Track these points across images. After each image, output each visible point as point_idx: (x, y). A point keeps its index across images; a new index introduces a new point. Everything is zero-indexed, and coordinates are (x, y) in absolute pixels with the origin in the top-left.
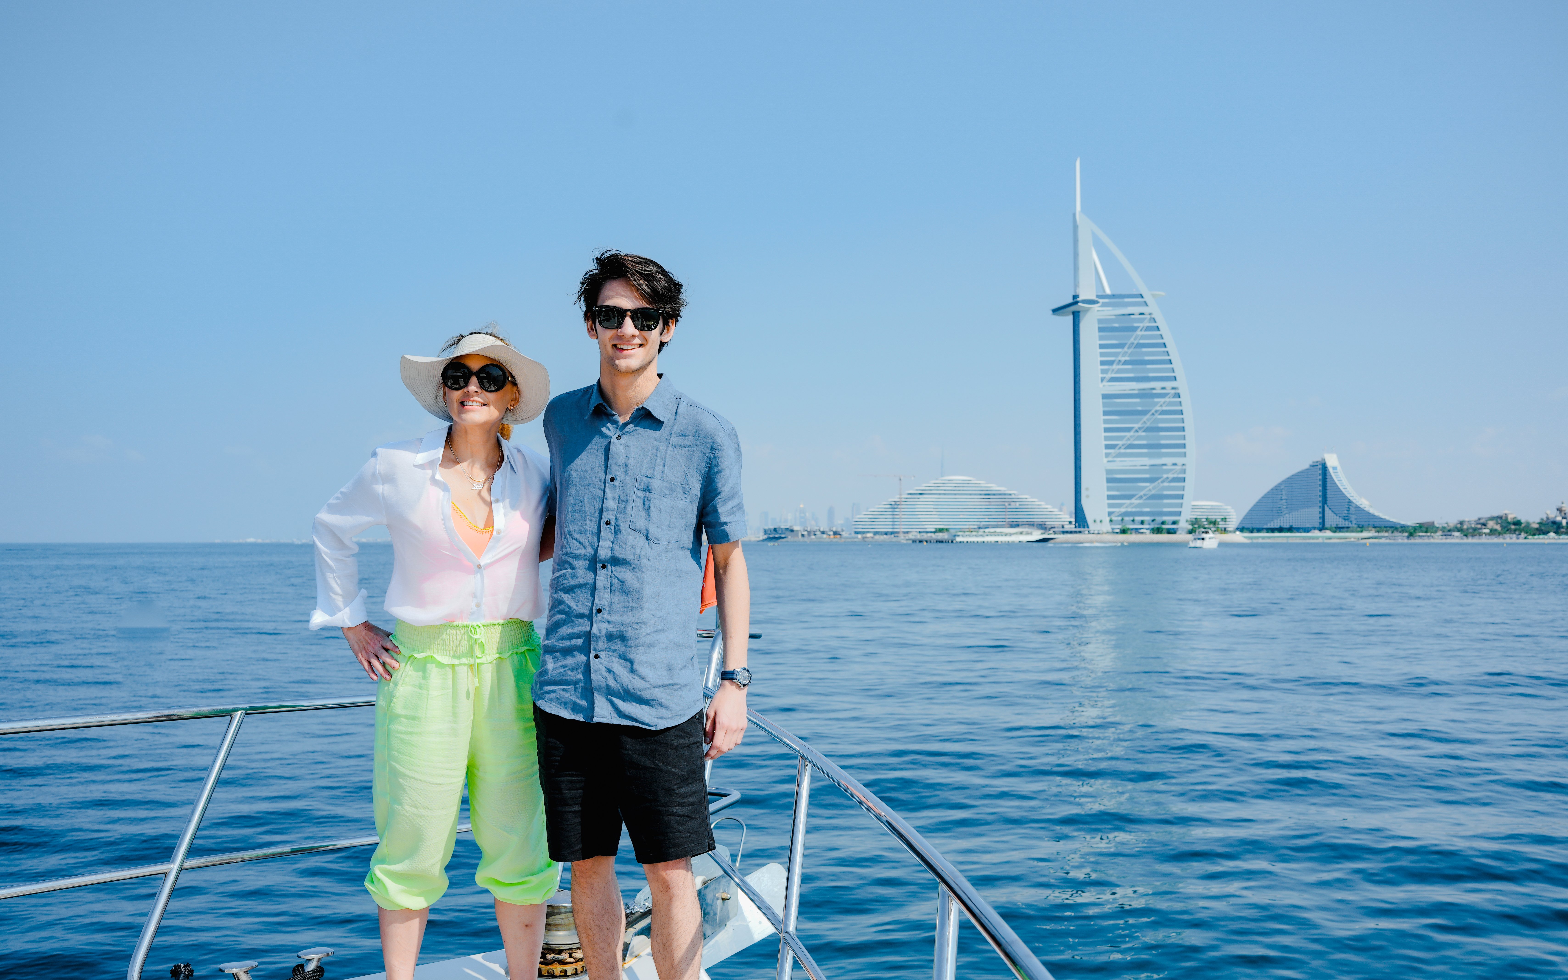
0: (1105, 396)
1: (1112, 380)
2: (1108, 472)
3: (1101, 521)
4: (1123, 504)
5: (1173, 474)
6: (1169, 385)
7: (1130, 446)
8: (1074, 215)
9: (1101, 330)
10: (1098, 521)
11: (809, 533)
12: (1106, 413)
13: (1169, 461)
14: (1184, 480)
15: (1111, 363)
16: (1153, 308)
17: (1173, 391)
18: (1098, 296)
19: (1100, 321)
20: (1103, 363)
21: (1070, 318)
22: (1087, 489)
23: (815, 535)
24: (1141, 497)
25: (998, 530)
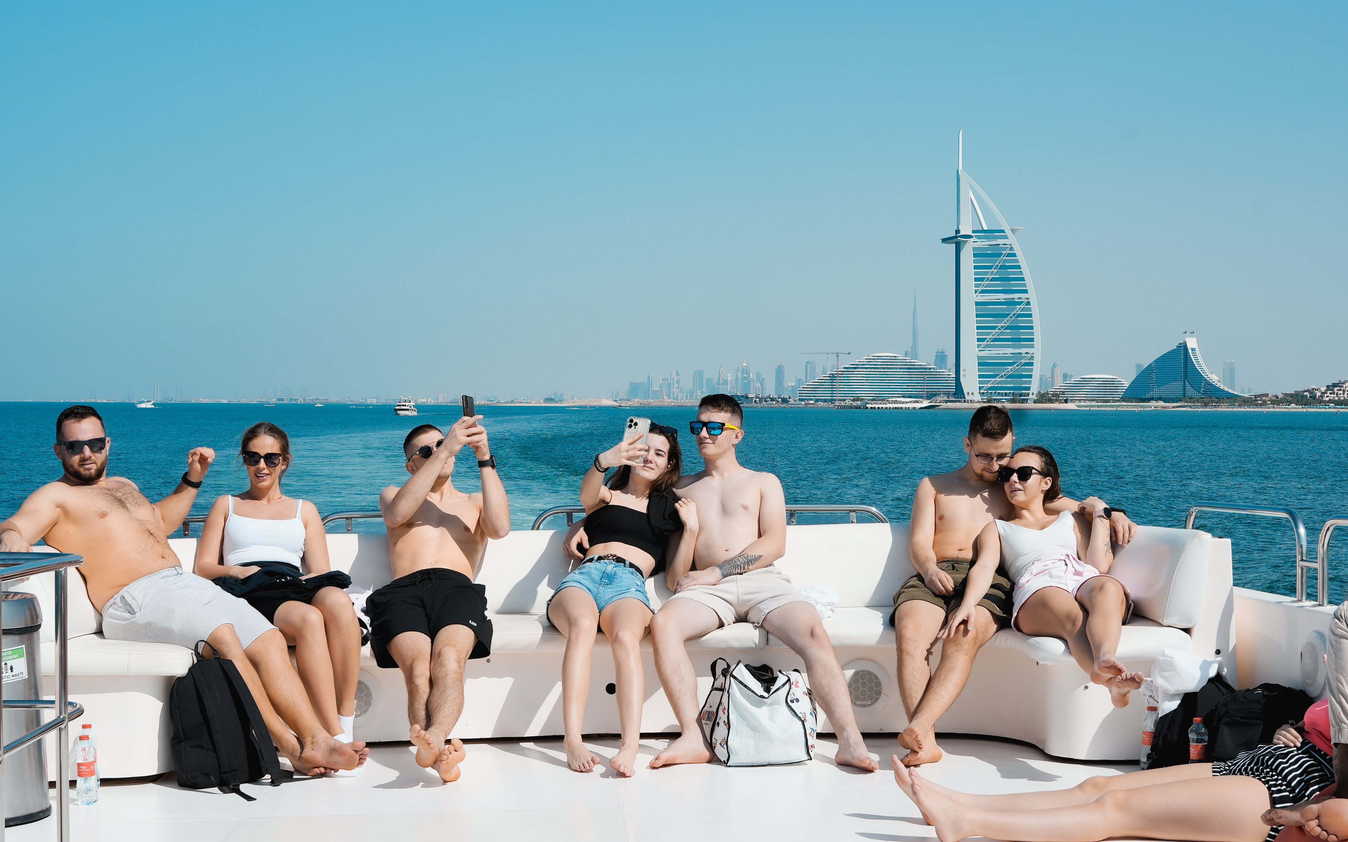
0: (977, 304)
1: (983, 292)
2: (979, 358)
3: (972, 394)
4: (990, 381)
5: (1025, 360)
6: (1023, 296)
7: (995, 340)
8: (958, 171)
9: (975, 255)
10: (970, 394)
11: (761, 400)
12: (978, 316)
13: (1023, 350)
14: (1032, 364)
15: (982, 279)
16: (1012, 240)
17: (1026, 300)
18: (973, 232)
19: (974, 249)
20: (976, 280)
21: (953, 246)
22: (964, 370)
23: (766, 401)
24: (1002, 377)
25: (898, 399)
